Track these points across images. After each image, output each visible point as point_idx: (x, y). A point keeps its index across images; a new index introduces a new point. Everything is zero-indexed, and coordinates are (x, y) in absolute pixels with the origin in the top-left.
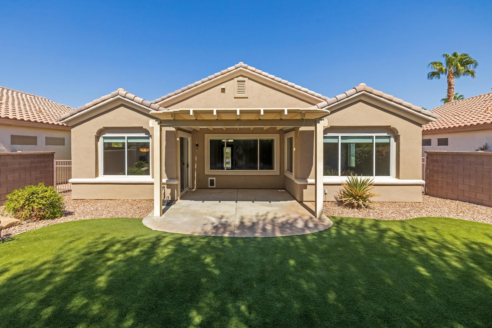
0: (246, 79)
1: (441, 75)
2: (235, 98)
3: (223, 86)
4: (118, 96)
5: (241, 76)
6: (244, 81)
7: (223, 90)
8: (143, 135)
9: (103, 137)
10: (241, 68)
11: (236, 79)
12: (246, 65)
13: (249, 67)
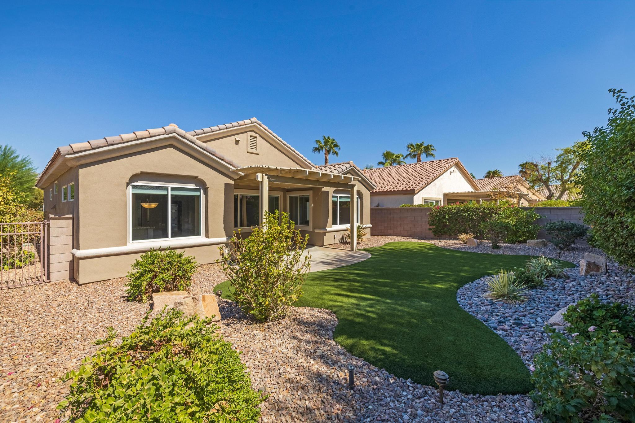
0: (258, 136)
1: (321, 151)
2: (248, 152)
3: (238, 137)
4: (175, 134)
5: (253, 131)
6: (256, 137)
7: (237, 142)
8: (193, 186)
9: (132, 186)
10: (256, 124)
11: (249, 134)
12: (260, 123)
13: (263, 125)
